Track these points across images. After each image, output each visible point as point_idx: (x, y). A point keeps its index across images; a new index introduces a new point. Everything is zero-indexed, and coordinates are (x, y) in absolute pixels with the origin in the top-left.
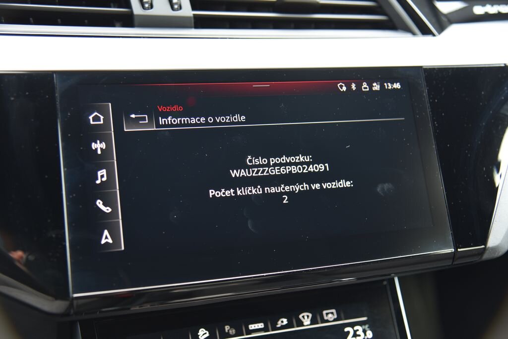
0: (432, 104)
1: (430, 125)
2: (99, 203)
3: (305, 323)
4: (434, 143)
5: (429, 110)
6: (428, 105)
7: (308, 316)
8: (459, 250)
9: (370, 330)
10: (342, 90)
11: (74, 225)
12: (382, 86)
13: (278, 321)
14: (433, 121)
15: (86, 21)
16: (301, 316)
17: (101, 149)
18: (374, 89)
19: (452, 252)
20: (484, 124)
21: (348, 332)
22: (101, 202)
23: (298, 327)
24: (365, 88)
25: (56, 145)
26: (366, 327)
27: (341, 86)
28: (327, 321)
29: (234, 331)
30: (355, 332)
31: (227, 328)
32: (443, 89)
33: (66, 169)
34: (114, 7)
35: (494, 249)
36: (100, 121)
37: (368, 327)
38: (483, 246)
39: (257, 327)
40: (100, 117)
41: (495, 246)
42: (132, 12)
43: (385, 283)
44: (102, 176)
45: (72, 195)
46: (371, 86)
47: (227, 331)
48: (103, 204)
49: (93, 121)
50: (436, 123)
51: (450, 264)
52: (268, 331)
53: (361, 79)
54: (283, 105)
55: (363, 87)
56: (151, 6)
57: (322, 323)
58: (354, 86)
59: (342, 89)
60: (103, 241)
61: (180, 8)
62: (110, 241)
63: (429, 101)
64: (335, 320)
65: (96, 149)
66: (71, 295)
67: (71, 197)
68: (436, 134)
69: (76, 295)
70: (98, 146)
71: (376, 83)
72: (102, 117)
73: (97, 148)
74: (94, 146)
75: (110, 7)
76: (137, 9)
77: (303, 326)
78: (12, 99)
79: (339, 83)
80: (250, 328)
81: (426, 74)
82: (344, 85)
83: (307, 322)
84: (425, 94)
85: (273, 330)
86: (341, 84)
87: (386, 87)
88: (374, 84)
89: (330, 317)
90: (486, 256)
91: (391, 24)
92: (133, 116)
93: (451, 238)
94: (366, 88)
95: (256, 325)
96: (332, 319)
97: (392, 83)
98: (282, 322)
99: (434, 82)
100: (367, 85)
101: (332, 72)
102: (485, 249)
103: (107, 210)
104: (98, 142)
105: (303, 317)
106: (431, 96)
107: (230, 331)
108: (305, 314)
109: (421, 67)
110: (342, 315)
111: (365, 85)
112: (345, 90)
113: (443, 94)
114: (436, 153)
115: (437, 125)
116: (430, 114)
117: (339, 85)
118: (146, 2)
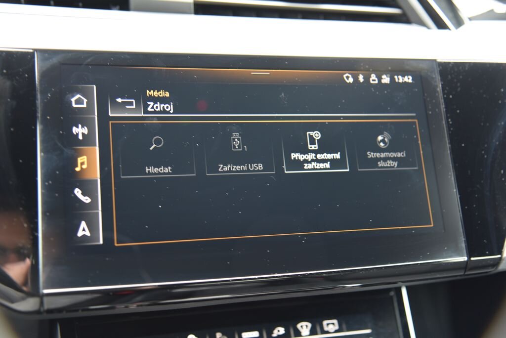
0: (446, 100)
1: (444, 122)
2: (78, 192)
3: (303, 334)
4: (447, 142)
5: (443, 106)
6: (442, 101)
7: (307, 326)
8: (472, 259)
10: (348, 82)
11: (48, 214)
12: (392, 79)
13: (274, 329)
14: (447, 118)
16: (299, 326)
17: (83, 134)
18: (383, 81)
19: (464, 261)
22: (80, 192)
23: (295, 337)
24: (373, 80)
25: (33, 127)
27: (348, 78)
28: (328, 332)
31: (219, 335)
32: (459, 84)
33: (42, 154)
36: (83, 104)
38: (499, 256)
39: (251, 336)
40: (83, 100)
43: (392, 293)
44: (82, 164)
45: (48, 182)
46: (380, 79)
48: (82, 194)
49: (76, 103)
50: (450, 120)
51: (462, 273)
53: (370, 71)
54: (283, 95)
55: (371, 79)
57: (322, 334)
58: (361, 78)
59: (348, 80)
60: (80, 233)
62: (88, 233)
63: (444, 95)
64: (336, 331)
65: (77, 134)
66: (41, 291)
67: (47, 184)
68: (450, 132)
69: (46, 291)
70: (80, 131)
71: (386, 75)
72: (85, 100)
73: (79, 133)
74: (74, 130)
77: (301, 336)
79: (345, 74)
80: (244, 337)
81: (441, 68)
82: (350, 76)
83: (305, 332)
84: (438, 89)
86: (347, 75)
87: (397, 80)
88: (384, 77)
89: (331, 328)
90: (502, 267)
91: (404, 18)
92: (119, 100)
93: (463, 245)
94: (375, 80)
95: (250, 333)
97: (403, 76)
98: (279, 331)
99: (449, 77)
100: (376, 77)
101: (338, 61)
102: (500, 259)
103: (86, 200)
104: (80, 126)
105: (302, 326)
106: (446, 91)
108: (304, 324)
109: (435, 60)
110: (344, 326)
111: (373, 77)
112: (351, 82)
113: (459, 89)
114: (449, 152)
115: (451, 123)
116: (445, 110)
117: (345, 76)
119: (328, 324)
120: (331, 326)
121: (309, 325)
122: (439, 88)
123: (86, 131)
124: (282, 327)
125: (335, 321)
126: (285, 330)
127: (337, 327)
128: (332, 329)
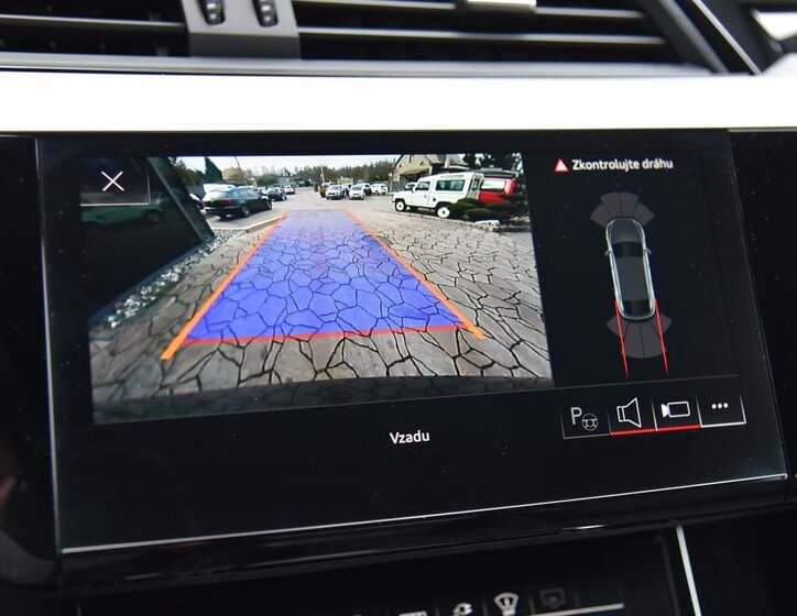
0: (746, 200)
1: (742, 239)
3: (506, 613)
5: (740, 211)
6: (738, 201)
7: (511, 600)
11: (65, 418)
13: (454, 607)
14: (748, 231)
15: (103, 46)
19: (783, 480)
28: (548, 609)
32: (767, 172)
33: (53, 315)
34: (155, 20)
42: (186, 28)
43: (659, 538)
45: (64, 363)
50: (752, 235)
51: (781, 502)
53: (611, 152)
56: (222, 18)
57: (538, 612)
61: (275, 21)
63: (741, 194)
64: (562, 608)
66: (58, 550)
67: (62, 365)
68: (754, 256)
69: (66, 551)
75: (147, 19)
76: (195, 23)
81: (735, 143)
83: (509, 610)
84: (732, 182)
91: (670, 52)
93: (781, 453)
95: (412, 614)
96: (557, 606)
98: (462, 609)
105: (502, 601)
106: (745, 185)
108: (506, 595)
109: (724, 130)
113: (767, 180)
114: (752, 290)
115: (754, 239)
116: (743, 216)
118: (213, 11)
119: (548, 596)
120: (553, 599)
121: (516, 598)
122: (733, 180)
124: (468, 603)
125: (560, 590)
126: (472, 608)
127: (564, 601)
128: (555, 603)
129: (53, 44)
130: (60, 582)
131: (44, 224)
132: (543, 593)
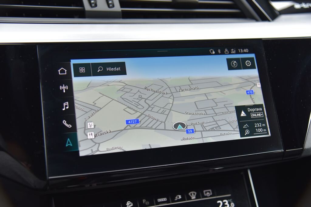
0: (268, 62)
1: (267, 74)
3: (193, 198)
4: (270, 85)
5: (266, 65)
6: (266, 62)
7: (194, 194)
8: (287, 150)
9: (233, 202)
10: (212, 54)
11: (49, 135)
13: (176, 196)
14: (269, 72)
15: (57, 15)
18: (232, 52)
19: (282, 152)
20: (301, 73)
21: (220, 204)
22: (66, 122)
23: (188, 200)
25: (38, 87)
26: (231, 200)
27: (212, 51)
28: (206, 197)
29: (148, 203)
30: (224, 203)
31: (144, 201)
32: (275, 52)
33: (44, 102)
34: (74, 6)
35: (308, 150)
36: (65, 73)
37: (232, 201)
38: (302, 148)
39: (162, 200)
40: (65, 71)
41: (309, 148)
42: (84, 9)
43: (242, 173)
44: (66, 106)
46: (230, 51)
47: (144, 203)
49: (61, 73)
51: (281, 159)
52: (169, 203)
53: (224, 47)
55: (225, 51)
56: (96, 6)
57: (203, 198)
58: (219, 51)
60: (67, 145)
61: (113, 6)
62: (71, 145)
63: (266, 59)
64: (211, 196)
66: (47, 178)
67: (47, 118)
68: (271, 80)
69: (50, 178)
71: (234, 49)
73: (63, 89)
74: (61, 88)
75: (71, 6)
76: (87, 7)
77: (191, 199)
78: (12, 60)
80: (159, 201)
81: (264, 43)
83: (193, 197)
85: (172, 202)
87: (240, 51)
88: (232, 50)
90: (304, 154)
91: (242, 15)
93: (281, 143)
94: (227, 52)
95: (162, 199)
96: (209, 196)
97: (243, 49)
98: (178, 197)
99: (269, 48)
100: (228, 50)
101: (206, 42)
102: (303, 150)
103: (69, 126)
104: (64, 85)
105: (191, 194)
106: (268, 57)
107: (146, 203)
108: (192, 192)
109: (261, 39)
110: (215, 193)
112: (214, 53)
113: (275, 55)
114: (271, 91)
115: (271, 74)
116: (267, 67)
117: (210, 50)
118: (93, 3)
119: (206, 192)
120: (208, 193)
121: (196, 193)
122: (264, 55)
123: (67, 87)
124: (180, 195)
125: (210, 190)
126: (181, 197)
128: (208, 195)
129: (41, 15)
130: (48, 188)
131: (40, 73)
132: (204, 191)
